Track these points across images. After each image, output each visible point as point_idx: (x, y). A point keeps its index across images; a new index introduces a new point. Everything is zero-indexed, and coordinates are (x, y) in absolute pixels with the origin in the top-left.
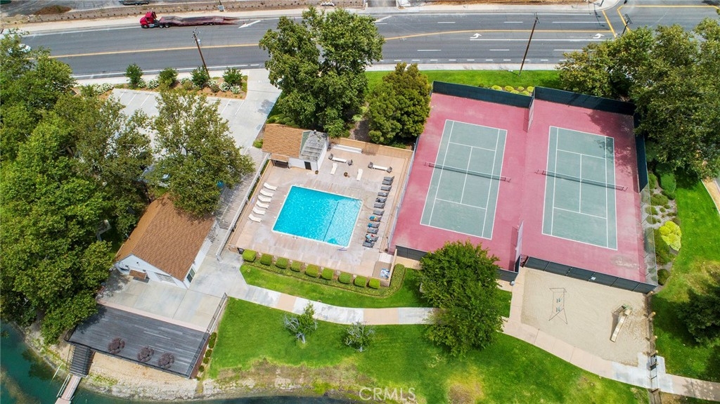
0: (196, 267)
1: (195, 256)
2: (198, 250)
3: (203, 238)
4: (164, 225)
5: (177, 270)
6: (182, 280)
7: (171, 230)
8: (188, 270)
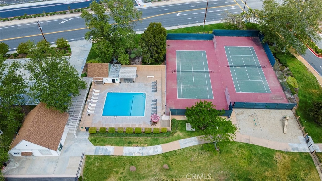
0: (62, 142)
1: (61, 136)
2: (62, 132)
3: (64, 126)
4: (41, 122)
5: (52, 145)
6: (56, 150)
7: (45, 124)
8: (59, 144)
